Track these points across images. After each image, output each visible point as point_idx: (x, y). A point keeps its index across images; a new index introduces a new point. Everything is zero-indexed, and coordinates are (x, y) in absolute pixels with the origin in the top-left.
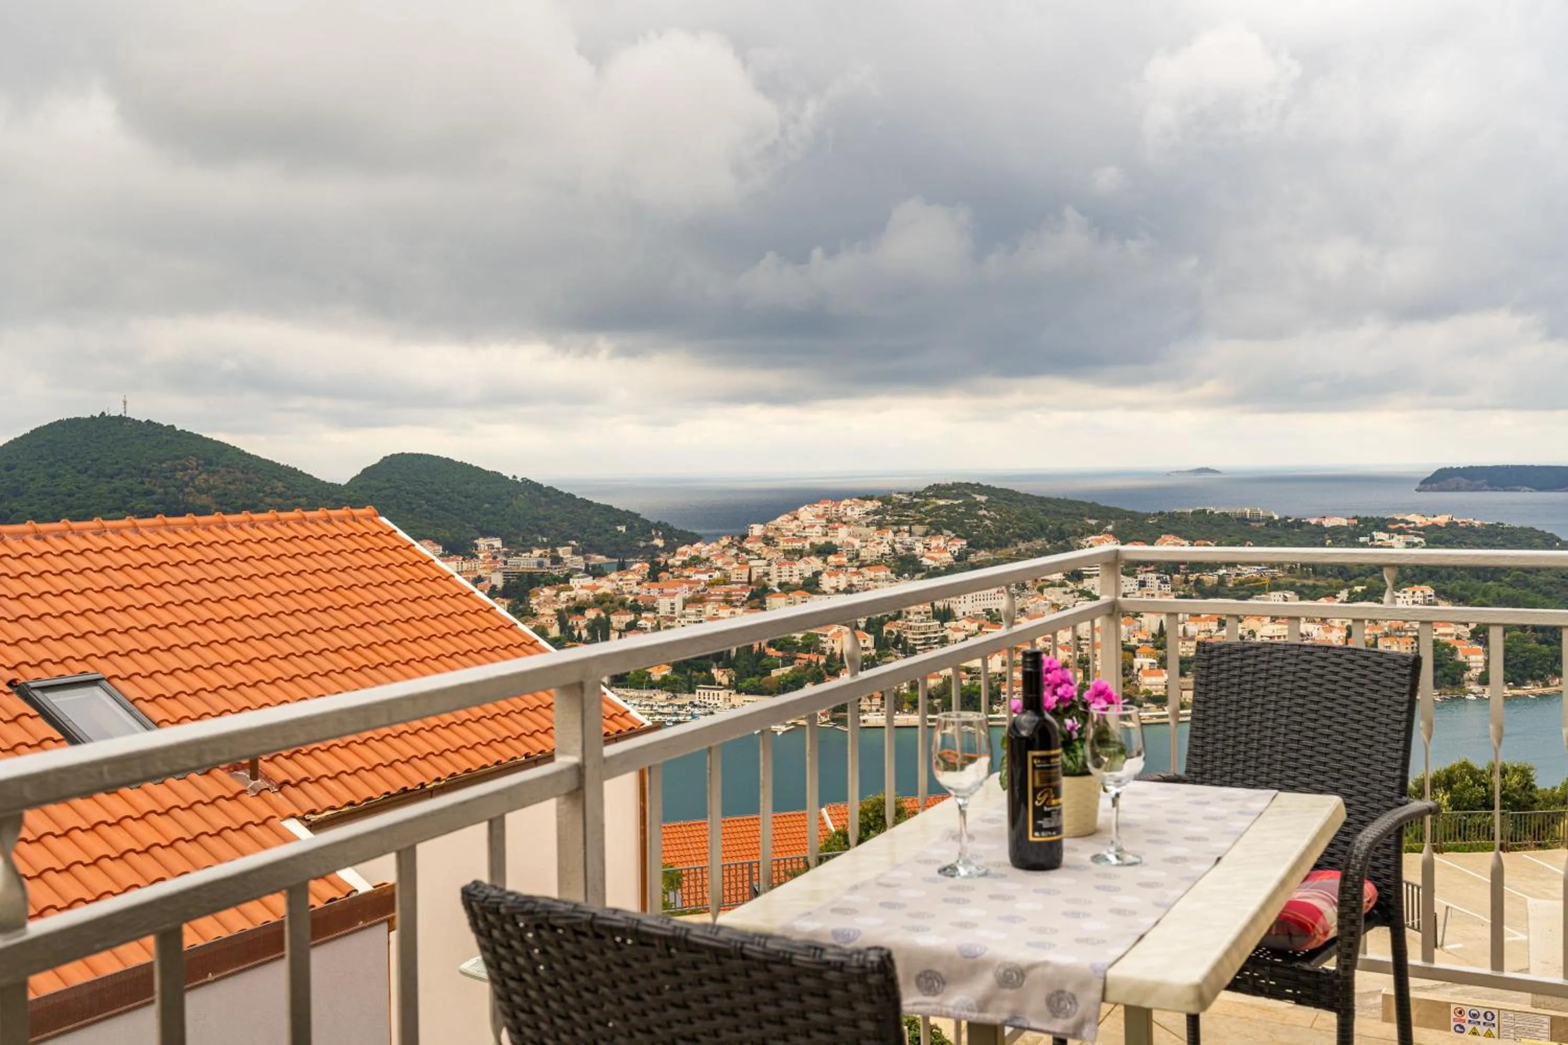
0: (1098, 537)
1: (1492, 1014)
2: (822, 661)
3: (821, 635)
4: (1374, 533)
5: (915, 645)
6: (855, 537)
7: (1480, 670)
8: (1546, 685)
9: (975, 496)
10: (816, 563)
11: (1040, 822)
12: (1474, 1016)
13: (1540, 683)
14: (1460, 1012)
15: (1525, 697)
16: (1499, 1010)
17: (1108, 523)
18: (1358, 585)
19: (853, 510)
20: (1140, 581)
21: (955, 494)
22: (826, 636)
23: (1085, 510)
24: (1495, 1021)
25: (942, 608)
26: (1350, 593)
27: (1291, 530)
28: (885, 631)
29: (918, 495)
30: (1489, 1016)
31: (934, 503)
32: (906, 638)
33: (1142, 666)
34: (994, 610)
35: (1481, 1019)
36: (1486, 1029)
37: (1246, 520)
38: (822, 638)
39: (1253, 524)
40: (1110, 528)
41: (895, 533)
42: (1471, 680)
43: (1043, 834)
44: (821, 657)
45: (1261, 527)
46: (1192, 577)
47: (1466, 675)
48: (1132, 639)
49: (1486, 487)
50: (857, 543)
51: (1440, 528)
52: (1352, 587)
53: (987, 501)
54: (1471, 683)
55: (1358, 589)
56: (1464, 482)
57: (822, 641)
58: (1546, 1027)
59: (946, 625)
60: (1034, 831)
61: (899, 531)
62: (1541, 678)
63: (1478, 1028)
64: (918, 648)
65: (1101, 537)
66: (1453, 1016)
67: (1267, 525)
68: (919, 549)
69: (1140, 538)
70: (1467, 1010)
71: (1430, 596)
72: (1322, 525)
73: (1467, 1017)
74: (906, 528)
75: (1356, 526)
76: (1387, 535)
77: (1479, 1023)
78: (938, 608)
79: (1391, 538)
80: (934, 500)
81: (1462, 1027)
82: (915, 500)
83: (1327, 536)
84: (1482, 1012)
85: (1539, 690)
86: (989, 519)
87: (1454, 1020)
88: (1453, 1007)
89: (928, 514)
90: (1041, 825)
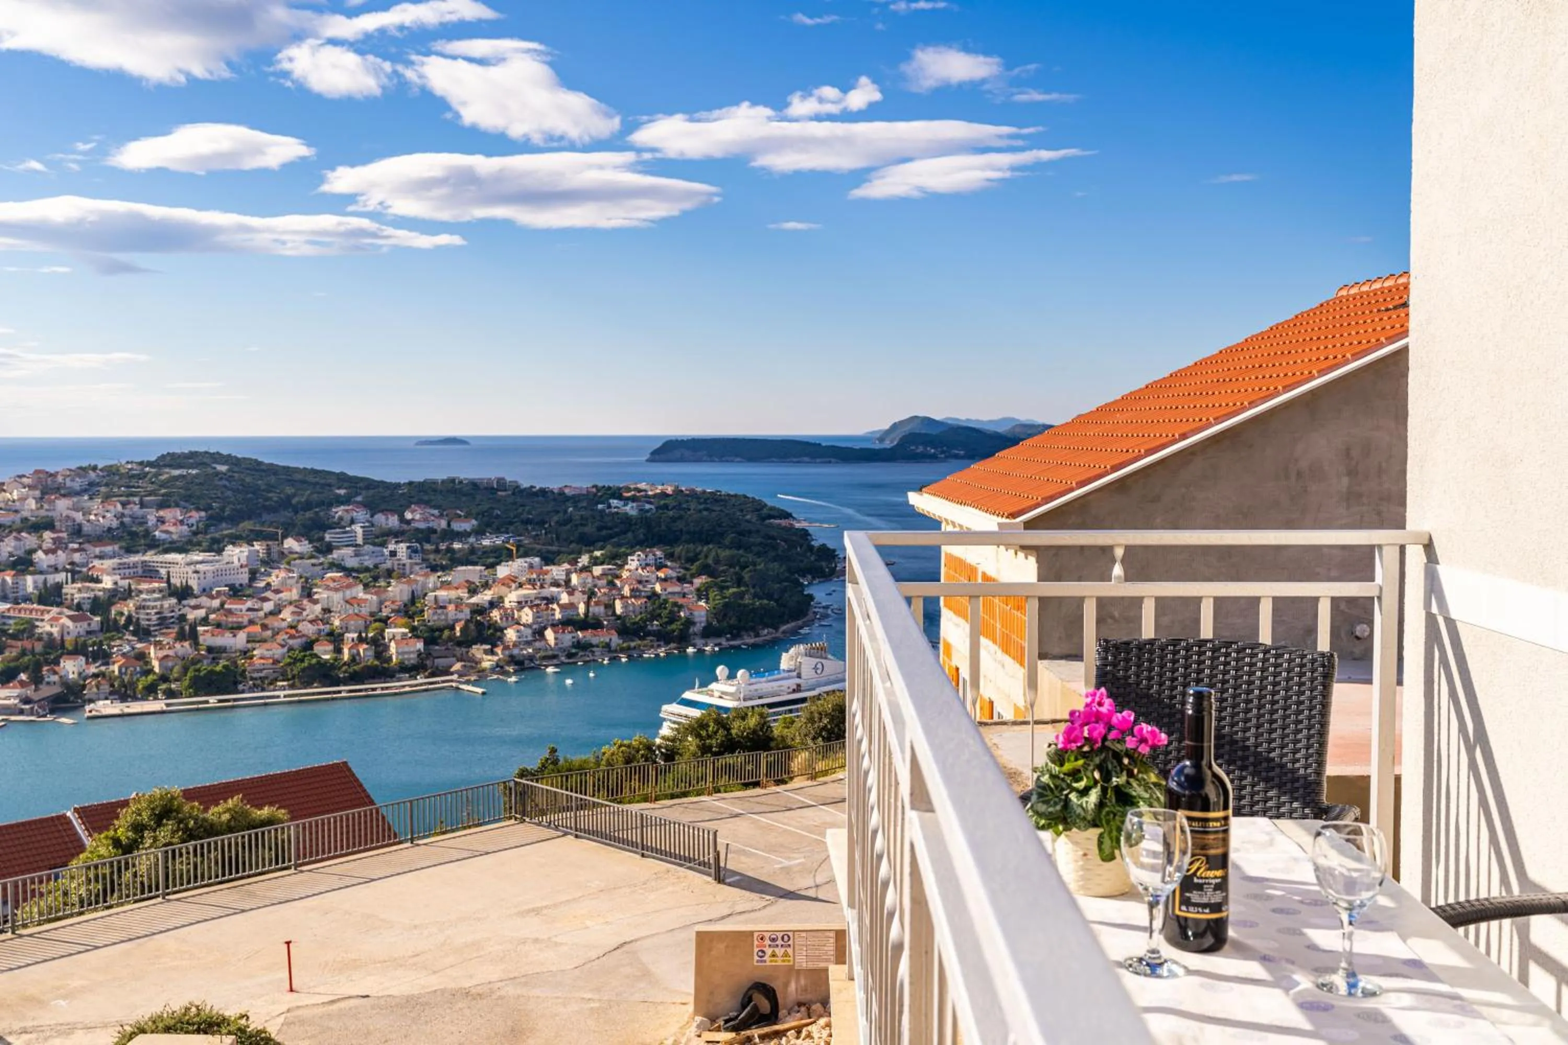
0: (347, 508)
1: (789, 937)
2: (39, 647)
3: (37, 620)
4: (611, 501)
5: (149, 625)
6: (77, 510)
7: (703, 625)
8: (757, 635)
9: (214, 465)
10: (30, 540)
11: (1188, 894)
12: (773, 940)
13: (752, 634)
14: (762, 939)
15: (738, 648)
16: (794, 931)
17: (357, 494)
18: (598, 550)
19: (73, 480)
20: (391, 552)
21: (192, 464)
22: (42, 620)
23: (332, 480)
24: (791, 942)
25: (178, 585)
26: (591, 557)
27: (536, 499)
28: (113, 612)
29: (150, 464)
30: (786, 938)
31: (167, 473)
32: (138, 619)
33: (394, 637)
34: (237, 585)
35: (779, 942)
36: (783, 950)
37: (493, 488)
38: (37, 623)
39: (500, 493)
40: (359, 499)
41: (124, 505)
42: (695, 634)
43: (1191, 909)
44: (36, 644)
45: (508, 496)
46: (443, 546)
47: (691, 630)
48: (384, 610)
49: (705, 458)
50: (79, 517)
51: (667, 495)
52: (592, 552)
53: (229, 470)
54: (696, 637)
55: (598, 553)
56: (687, 453)
57: (38, 626)
58: (832, 940)
59: (185, 602)
60: (1181, 904)
61: (129, 503)
62: (753, 629)
63: (777, 950)
64: (152, 629)
65: (351, 507)
66: (756, 943)
67: (513, 494)
68: (152, 520)
69: (389, 508)
70: (767, 935)
71: (660, 558)
72: (564, 493)
73: (767, 942)
74: (137, 499)
75: (595, 495)
76: (622, 503)
77: (777, 946)
78: (175, 586)
79: (625, 505)
80: (167, 470)
81: (763, 952)
82: (147, 469)
83: (569, 504)
84: (780, 935)
85: (751, 641)
86: (231, 489)
87: (757, 947)
88: (756, 935)
89: (163, 485)
90: (1189, 898)
